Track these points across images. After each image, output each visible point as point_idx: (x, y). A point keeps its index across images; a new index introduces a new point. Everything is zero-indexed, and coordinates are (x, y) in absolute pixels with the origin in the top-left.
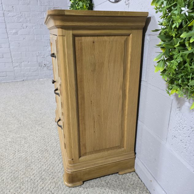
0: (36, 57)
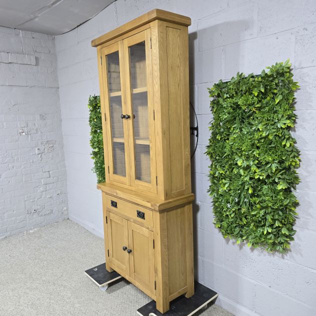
0: (24, 203)
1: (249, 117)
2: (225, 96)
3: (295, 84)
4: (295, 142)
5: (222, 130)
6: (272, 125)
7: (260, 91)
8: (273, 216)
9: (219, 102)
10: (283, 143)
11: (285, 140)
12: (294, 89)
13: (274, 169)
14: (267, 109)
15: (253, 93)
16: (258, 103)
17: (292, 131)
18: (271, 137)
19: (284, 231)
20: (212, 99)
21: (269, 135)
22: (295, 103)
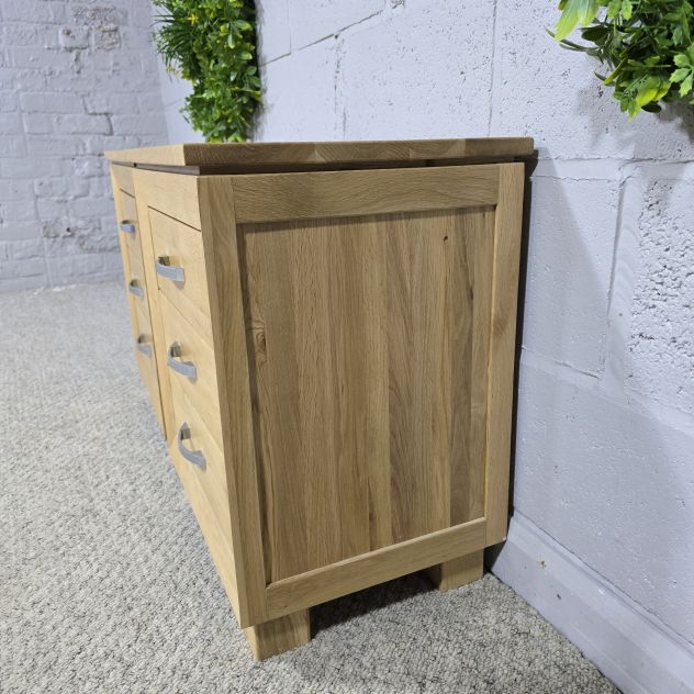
0: (32, 203)
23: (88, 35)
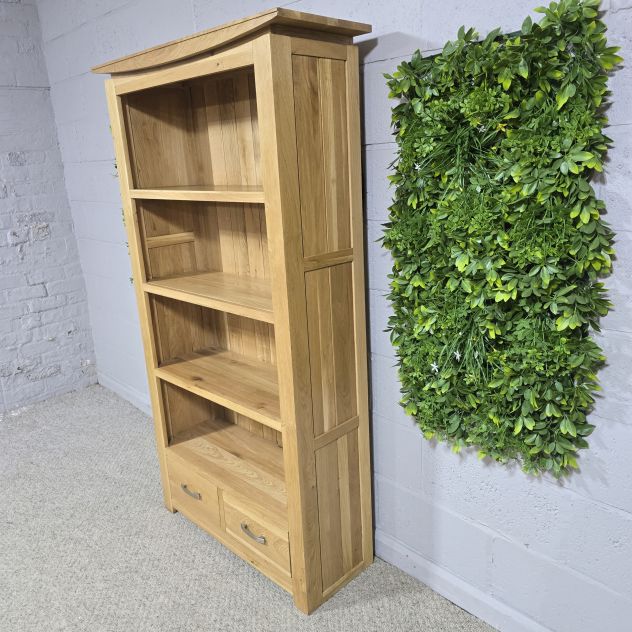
1: (487, 146)
2: (429, 93)
3: (610, 53)
4: (603, 212)
5: (421, 183)
6: (545, 167)
7: (517, 75)
8: (540, 393)
9: (412, 110)
10: (573, 215)
11: (578, 206)
12: (607, 66)
13: (547, 281)
14: (534, 124)
15: (499, 82)
16: (510, 110)
17: (595, 182)
18: (541, 199)
19: (565, 427)
20: (396, 103)
21: (536, 192)
22: (609, 106)
23: (28, 233)
